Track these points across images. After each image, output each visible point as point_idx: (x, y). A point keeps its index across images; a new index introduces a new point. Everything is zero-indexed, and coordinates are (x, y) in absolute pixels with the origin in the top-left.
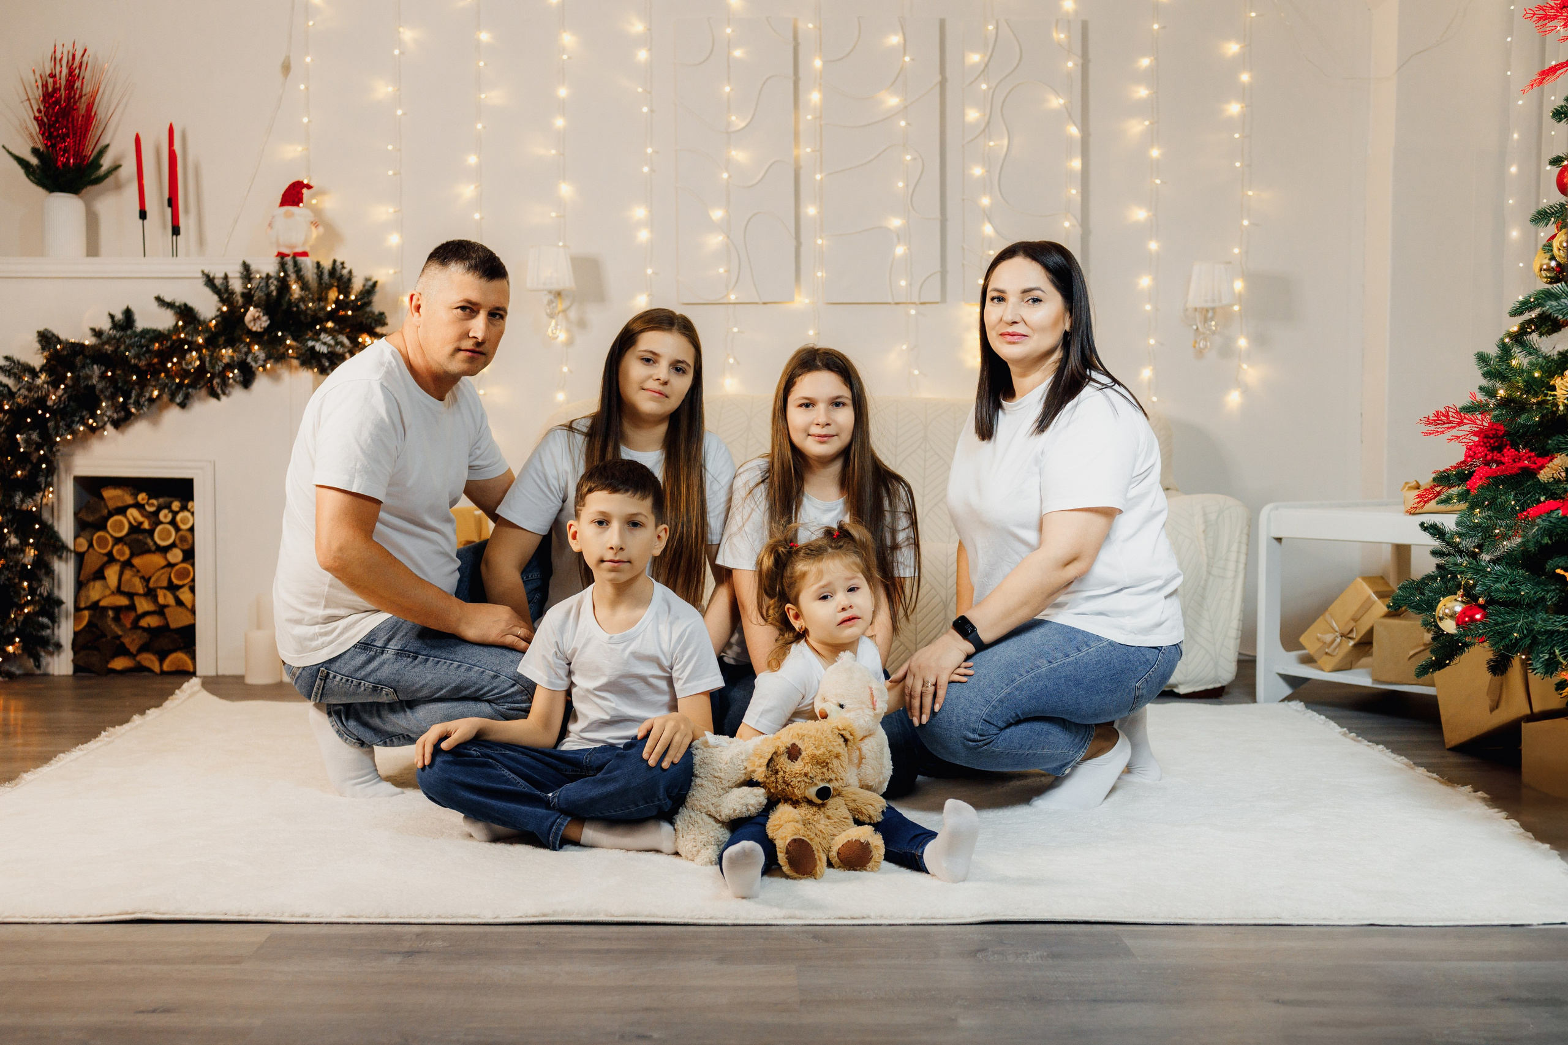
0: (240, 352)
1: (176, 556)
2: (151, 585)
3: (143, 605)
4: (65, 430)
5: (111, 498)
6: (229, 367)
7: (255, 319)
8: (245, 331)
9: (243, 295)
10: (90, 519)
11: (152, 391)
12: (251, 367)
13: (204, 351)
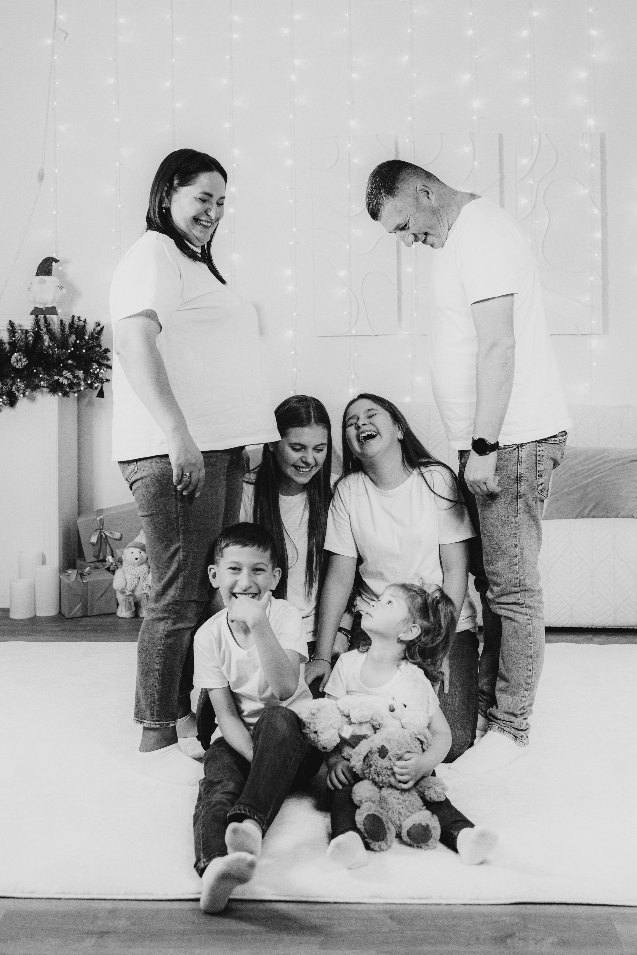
0: (7, 385)
7: (18, 360)
8: (11, 369)
9: (10, 343)
12: (15, 393)
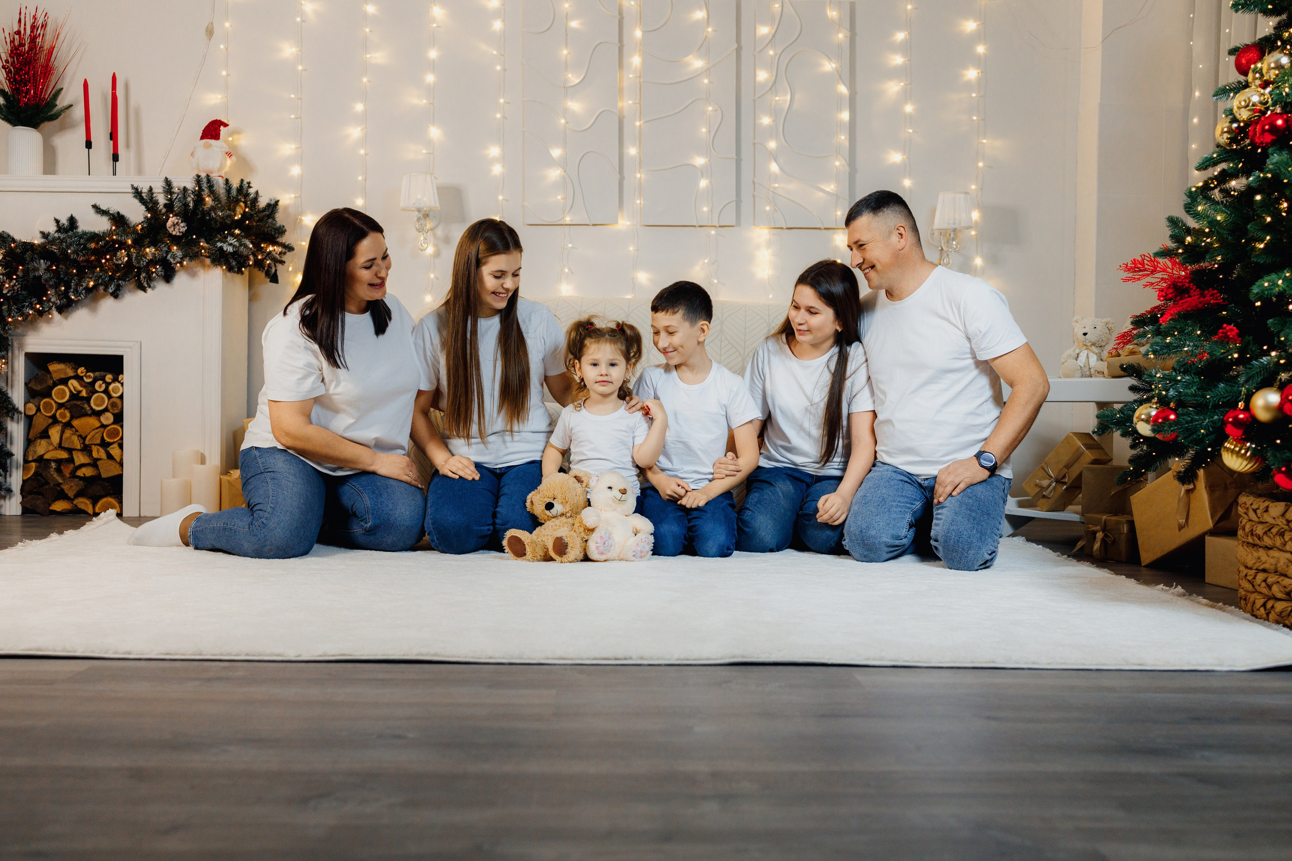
1: (107, 419)
2: (87, 442)
3: (80, 458)
4: (17, 313)
5: (55, 372)
6: (153, 262)
7: (175, 225)
9: (165, 206)
10: (38, 388)
11: (89, 282)
12: (171, 264)
13: (132, 250)
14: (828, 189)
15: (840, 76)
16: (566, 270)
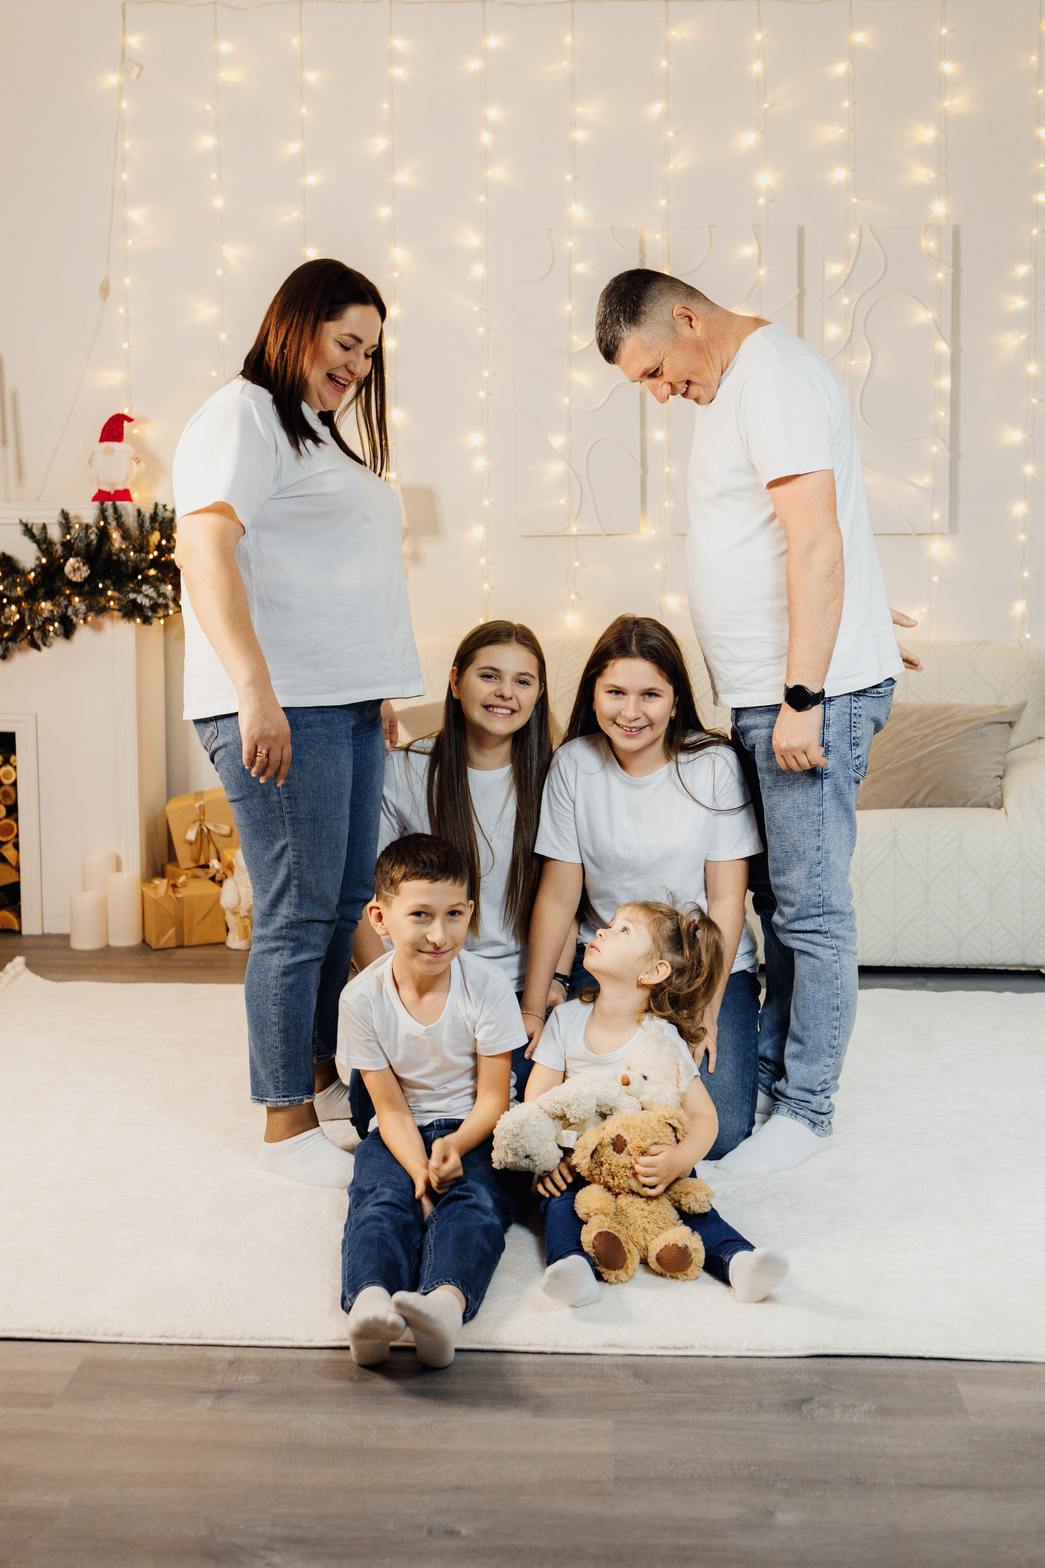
0: (59, 606)
6: (49, 621)
8: (65, 582)
12: (72, 620)
13: (23, 604)
14: (921, 483)
15: (939, 330)
16: (573, 597)
